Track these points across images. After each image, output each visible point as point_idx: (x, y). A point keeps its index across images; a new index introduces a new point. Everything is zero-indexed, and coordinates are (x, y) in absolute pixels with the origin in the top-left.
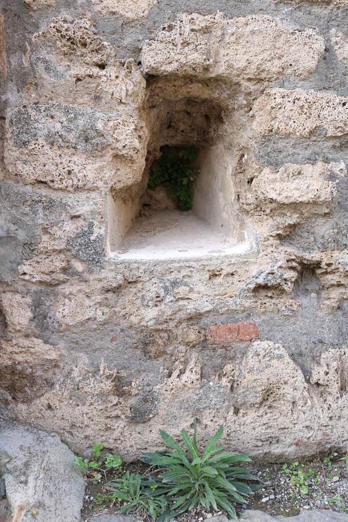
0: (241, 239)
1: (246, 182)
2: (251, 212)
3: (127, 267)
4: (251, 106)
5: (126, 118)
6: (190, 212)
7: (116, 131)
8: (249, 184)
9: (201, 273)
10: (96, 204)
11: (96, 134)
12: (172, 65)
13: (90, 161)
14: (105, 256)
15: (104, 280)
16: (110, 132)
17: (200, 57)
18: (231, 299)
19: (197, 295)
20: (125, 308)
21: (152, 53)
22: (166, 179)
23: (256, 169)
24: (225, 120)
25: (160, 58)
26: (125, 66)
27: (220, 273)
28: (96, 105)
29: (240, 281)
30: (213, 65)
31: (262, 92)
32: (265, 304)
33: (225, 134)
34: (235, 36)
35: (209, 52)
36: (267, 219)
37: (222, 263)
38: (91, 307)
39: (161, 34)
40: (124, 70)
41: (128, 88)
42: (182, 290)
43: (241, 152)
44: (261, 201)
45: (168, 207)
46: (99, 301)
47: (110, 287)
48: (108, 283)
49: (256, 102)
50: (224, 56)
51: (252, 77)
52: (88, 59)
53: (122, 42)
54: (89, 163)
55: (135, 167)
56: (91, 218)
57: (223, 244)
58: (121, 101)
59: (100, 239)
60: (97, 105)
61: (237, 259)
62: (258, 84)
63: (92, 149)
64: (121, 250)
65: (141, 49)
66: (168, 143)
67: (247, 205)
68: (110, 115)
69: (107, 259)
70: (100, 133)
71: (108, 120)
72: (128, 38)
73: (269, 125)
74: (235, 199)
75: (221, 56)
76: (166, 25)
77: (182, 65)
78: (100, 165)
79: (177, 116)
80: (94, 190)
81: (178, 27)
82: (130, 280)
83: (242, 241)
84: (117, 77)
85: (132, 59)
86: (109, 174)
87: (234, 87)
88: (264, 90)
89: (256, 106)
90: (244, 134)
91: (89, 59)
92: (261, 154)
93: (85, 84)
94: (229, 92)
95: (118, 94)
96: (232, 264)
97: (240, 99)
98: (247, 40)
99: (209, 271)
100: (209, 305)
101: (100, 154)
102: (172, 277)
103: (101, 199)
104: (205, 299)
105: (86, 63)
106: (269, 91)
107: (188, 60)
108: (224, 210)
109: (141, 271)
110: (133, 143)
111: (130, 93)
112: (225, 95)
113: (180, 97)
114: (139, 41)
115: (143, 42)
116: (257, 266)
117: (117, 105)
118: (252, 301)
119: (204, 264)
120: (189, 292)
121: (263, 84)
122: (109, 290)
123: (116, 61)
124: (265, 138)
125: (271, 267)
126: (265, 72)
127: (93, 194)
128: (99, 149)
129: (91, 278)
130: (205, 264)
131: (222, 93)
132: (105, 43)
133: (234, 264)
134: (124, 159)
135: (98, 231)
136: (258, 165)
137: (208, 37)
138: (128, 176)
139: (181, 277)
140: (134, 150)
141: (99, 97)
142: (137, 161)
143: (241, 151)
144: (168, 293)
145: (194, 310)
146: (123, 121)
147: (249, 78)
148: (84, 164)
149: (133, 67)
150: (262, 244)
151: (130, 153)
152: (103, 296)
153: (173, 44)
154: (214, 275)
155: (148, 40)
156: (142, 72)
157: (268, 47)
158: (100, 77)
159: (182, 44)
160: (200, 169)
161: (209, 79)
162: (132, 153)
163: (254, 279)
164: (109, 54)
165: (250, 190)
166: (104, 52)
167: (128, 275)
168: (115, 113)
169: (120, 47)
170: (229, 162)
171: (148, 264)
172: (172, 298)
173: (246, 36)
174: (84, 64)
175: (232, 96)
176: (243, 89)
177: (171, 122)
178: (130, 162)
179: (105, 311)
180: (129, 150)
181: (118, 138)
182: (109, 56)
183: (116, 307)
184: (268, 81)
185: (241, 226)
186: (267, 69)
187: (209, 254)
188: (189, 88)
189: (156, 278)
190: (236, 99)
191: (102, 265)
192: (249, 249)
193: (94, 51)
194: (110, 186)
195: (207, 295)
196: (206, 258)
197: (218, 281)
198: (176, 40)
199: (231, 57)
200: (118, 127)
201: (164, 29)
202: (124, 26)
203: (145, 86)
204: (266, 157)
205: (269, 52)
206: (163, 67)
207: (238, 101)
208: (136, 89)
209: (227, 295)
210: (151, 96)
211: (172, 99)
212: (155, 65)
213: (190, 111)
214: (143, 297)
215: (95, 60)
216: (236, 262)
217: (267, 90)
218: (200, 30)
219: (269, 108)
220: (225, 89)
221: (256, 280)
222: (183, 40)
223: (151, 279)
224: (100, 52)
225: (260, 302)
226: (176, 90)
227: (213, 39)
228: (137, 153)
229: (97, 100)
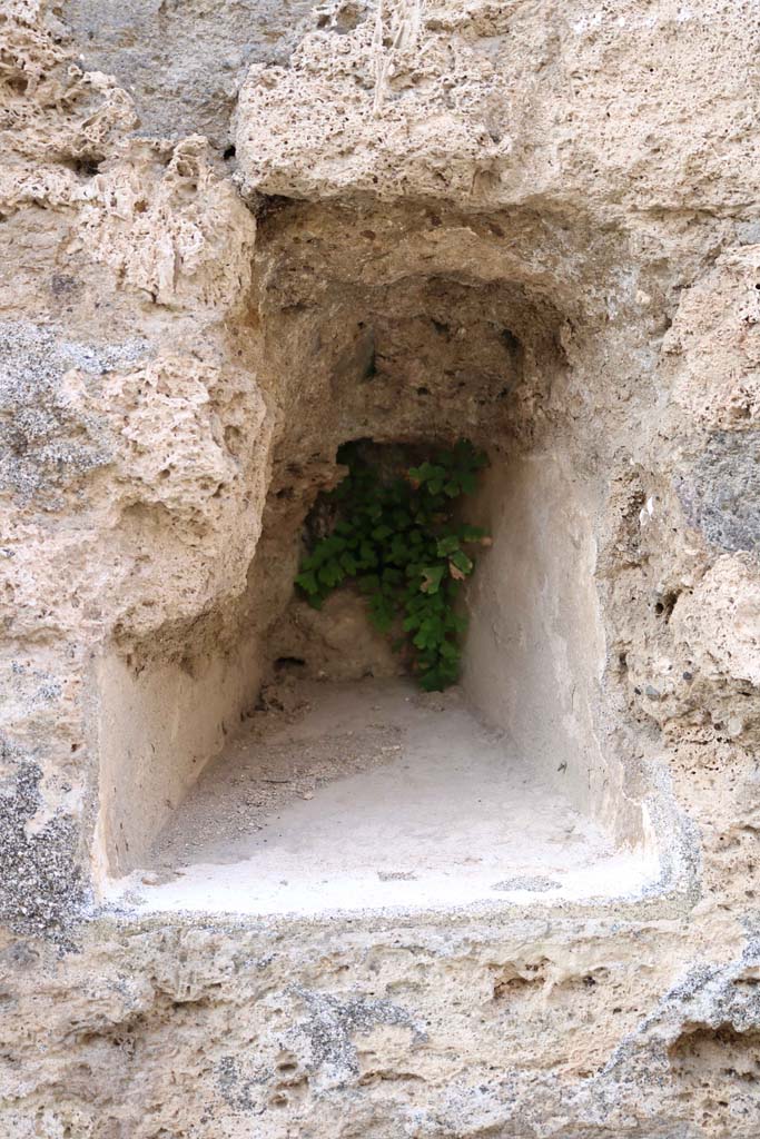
0: (631, 835)
1: (652, 608)
2: (670, 726)
3: (170, 942)
4: (670, 311)
5: (175, 361)
6: (452, 694)
7: (133, 415)
8: (664, 615)
9: (464, 975)
10: (50, 697)
11: (56, 424)
12: (353, 160)
13: (32, 529)
14: (80, 898)
15: (74, 994)
16: (110, 416)
17: (462, 128)
18: (584, 1083)
19: (446, 1063)
20: (158, 1108)
21: (275, 117)
22: (364, 565)
23: (688, 561)
24: (573, 359)
25: (304, 135)
26: (173, 163)
27: (540, 973)
28: (58, 316)
29: (617, 1010)
30: (513, 160)
31: (710, 259)
32: (724, 1104)
33: (574, 410)
34: (599, 46)
35: (497, 110)
36: (733, 757)
37: (547, 935)
38: (23, 1104)
39: (312, 44)
40: (170, 179)
41: (182, 249)
42: (384, 1043)
43: (634, 486)
44: (704, 686)
45: (374, 670)
46: (54, 1079)
47: (101, 1023)
48: (93, 1008)
49: (688, 299)
50: (557, 122)
51: (669, 203)
52: (30, 138)
53: (163, 74)
54: (28, 537)
55: (212, 547)
56: (30, 749)
57: (560, 846)
58: (154, 296)
59: (67, 832)
60: (64, 313)
61: (609, 921)
62: (695, 229)
63: (40, 482)
64: (156, 868)
65: (235, 100)
66: (368, 433)
67: (652, 697)
68: (113, 350)
69: (90, 909)
70: (71, 420)
71: (105, 372)
72: (186, 60)
73: (736, 392)
74: (608, 669)
75: (547, 123)
76: (331, 10)
77: (392, 160)
78: (71, 542)
79: (395, 335)
80: (44, 641)
81: (377, 16)
82: (179, 997)
83: (633, 840)
84: (142, 207)
85: (197, 139)
86: (104, 578)
87: (600, 241)
88: (718, 252)
89: (687, 311)
90: (645, 413)
91: (35, 138)
92: (707, 499)
93: (16, 232)
94: (581, 258)
95: (142, 271)
96: (587, 941)
97: (624, 285)
98: (646, 60)
99: (493, 966)
100: (492, 1103)
101: (73, 499)
102: (343, 989)
103: (72, 677)
104: (476, 1079)
105: (25, 155)
106: (736, 257)
107: (416, 140)
108: (570, 709)
109: (222, 961)
110: (201, 461)
111: (189, 266)
112: (567, 267)
113: (394, 274)
114: (227, 67)
115: (241, 72)
116: (685, 952)
117: (139, 313)
118: (668, 1091)
119: (472, 936)
120: (413, 1052)
121: (714, 229)
122: (97, 1035)
123: (140, 145)
124: (722, 441)
125: (746, 955)
126: (721, 184)
127: (41, 658)
128: (67, 482)
129: (25, 983)
130: (480, 938)
131: (556, 263)
132: (98, 78)
133: (594, 941)
134: (167, 520)
135: (55, 802)
136: (694, 547)
137: (495, 51)
138: (183, 584)
139: (381, 991)
140: (205, 487)
141: (71, 281)
142: (216, 525)
143: (636, 481)
144: (327, 1052)
145: (432, 1125)
146: (162, 375)
147: (656, 206)
148: (8, 541)
149: (202, 170)
150: (708, 861)
151: (187, 498)
152: (71, 1059)
153: (358, 80)
154: (514, 983)
155: (260, 66)
156: (239, 187)
157: (730, 86)
158: (75, 208)
159: (392, 79)
160: (490, 536)
161: (504, 211)
162: (195, 496)
163: (677, 1002)
164: (110, 118)
165: (663, 639)
166: (92, 110)
167: (171, 976)
168: (131, 345)
169: (153, 90)
170: (588, 522)
171: (250, 934)
172: (344, 1075)
173: (642, 46)
174: (16, 158)
175: (598, 272)
176: (634, 248)
177: (374, 357)
178: (190, 529)
179: (75, 1120)
180: (184, 486)
181: (139, 440)
182: (110, 126)
183: (120, 1103)
184: (733, 217)
185: (630, 779)
186: (726, 174)
187: (495, 895)
188: (428, 243)
189: (280, 993)
190: (612, 285)
191: (67, 934)
192: (659, 878)
193: (54, 107)
194: (108, 622)
195: (484, 1063)
196: (481, 911)
197: (532, 1007)
198: (370, 65)
199: (586, 126)
200: (141, 399)
201: (324, 21)
202: (169, 13)
203: (251, 238)
204: (727, 515)
205: (735, 107)
206: (317, 169)
207: (620, 291)
208: (213, 252)
209: (567, 1067)
210: (284, 271)
211: (368, 280)
212: (287, 162)
213: (447, 320)
214: (228, 1070)
215: (58, 140)
216: (603, 932)
217: (731, 255)
218: (462, 25)
219: (734, 322)
220: (566, 245)
221: (687, 1009)
222: (395, 64)
223: (261, 996)
224: (78, 110)
225: (701, 1096)
226: (376, 249)
227: (516, 61)
228: (217, 495)
229: (64, 295)
